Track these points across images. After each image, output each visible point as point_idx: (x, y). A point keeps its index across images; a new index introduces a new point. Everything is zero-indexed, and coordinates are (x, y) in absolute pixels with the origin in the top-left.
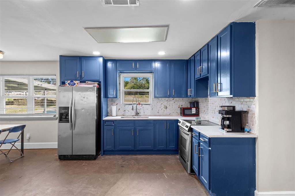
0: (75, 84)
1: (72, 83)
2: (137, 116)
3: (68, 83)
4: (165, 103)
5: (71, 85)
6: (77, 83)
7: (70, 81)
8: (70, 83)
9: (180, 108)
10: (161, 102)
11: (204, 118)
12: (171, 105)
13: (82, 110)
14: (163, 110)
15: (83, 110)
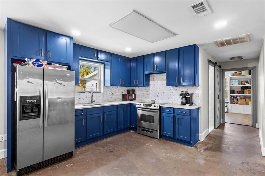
0: (42, 65)
1: (39, 63)
2: (93, 103)
3: (32, 62)
4: (113, 91)
5: (36, 66)
6: (45, 64)
7: (35, 60)
8: (35, 62)
9: (121, 95)
10: (110, 90)
11: (143, 101)
12: (116, 92)
13: (58, 99)
14: (111, 97)
15: (60, 99)
